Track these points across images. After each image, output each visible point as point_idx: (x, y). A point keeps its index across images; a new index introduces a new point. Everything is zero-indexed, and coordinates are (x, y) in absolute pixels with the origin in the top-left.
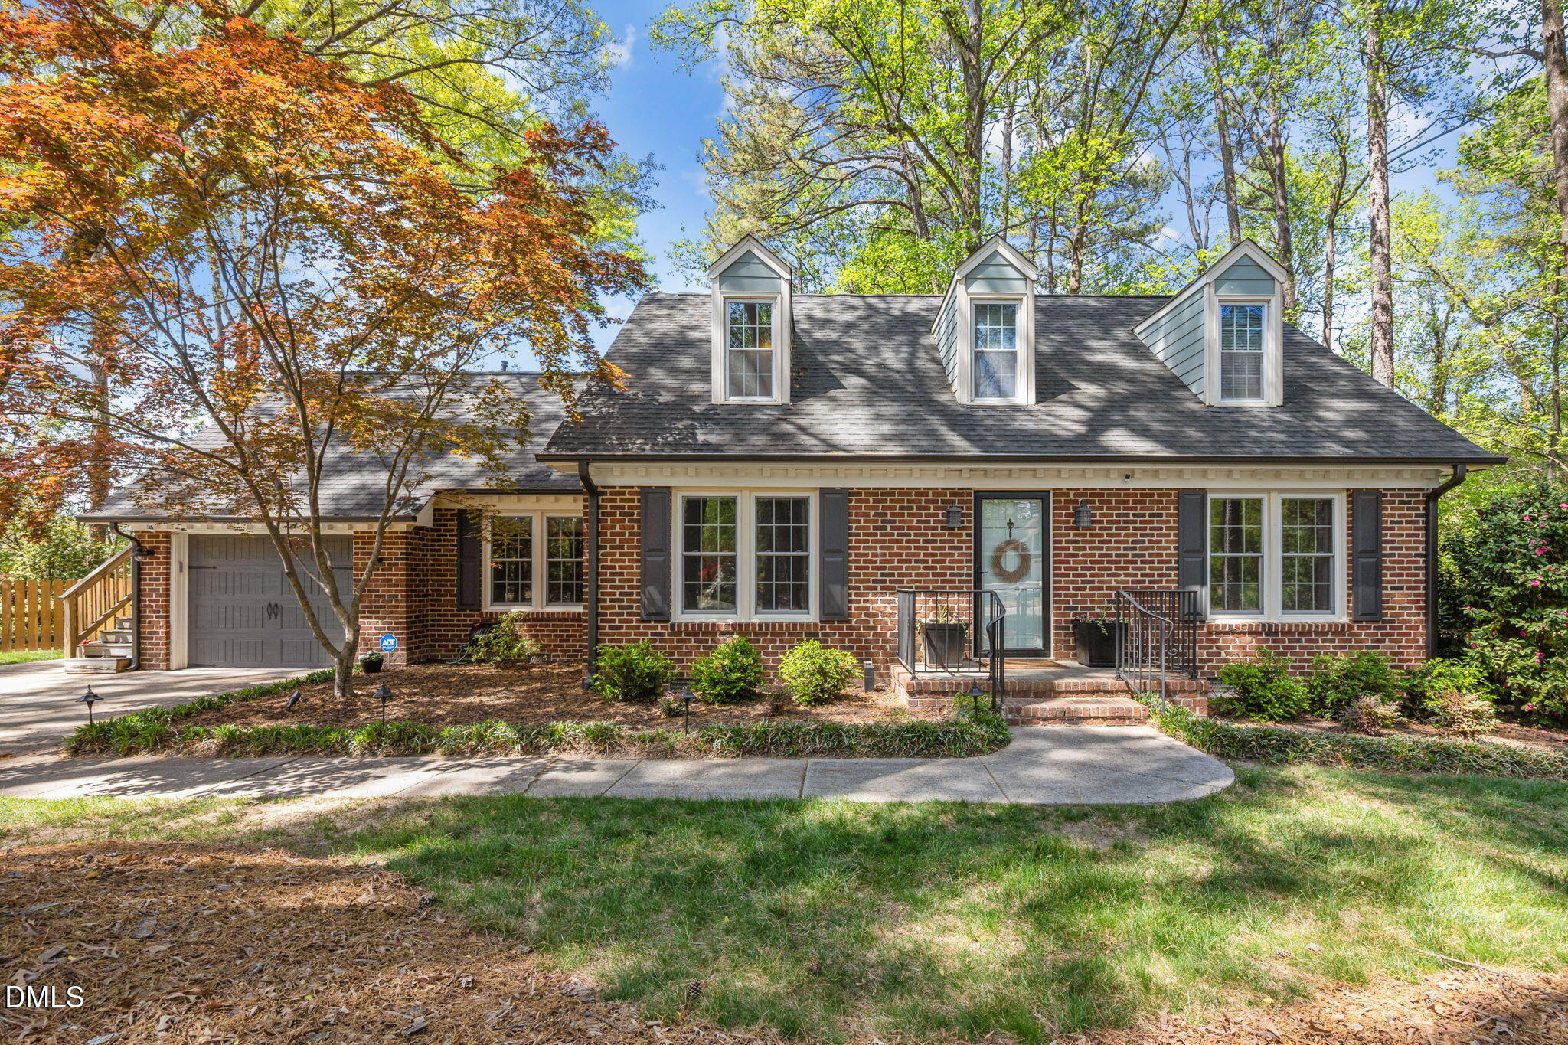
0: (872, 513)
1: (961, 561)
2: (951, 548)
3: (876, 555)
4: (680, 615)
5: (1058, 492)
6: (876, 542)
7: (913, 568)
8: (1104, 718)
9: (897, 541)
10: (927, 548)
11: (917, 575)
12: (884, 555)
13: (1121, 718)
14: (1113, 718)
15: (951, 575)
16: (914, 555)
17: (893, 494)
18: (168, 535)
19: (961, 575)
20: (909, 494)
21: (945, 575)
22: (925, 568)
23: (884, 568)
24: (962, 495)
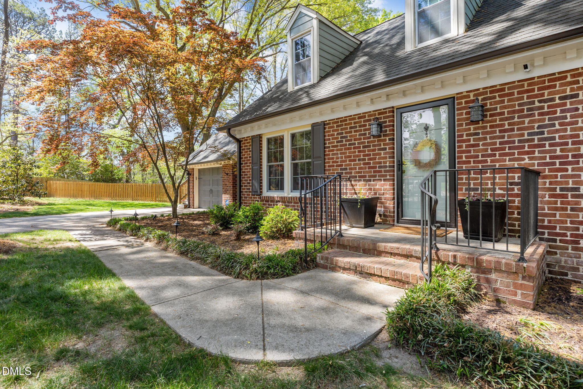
0: (336, 133)
1: (386, 158)
2: (379, 150)
3: (337, 158)
4: (266, 193)
5: (460, 96)
6: (337, 150)
7: (357, 164)
8: (387, 278)
9: (348, 149)
10: (365, 151)
11: (359, 168)
12: (342, 158)
13: (400, 281)
14: (394, 280)
15: (380, 167)
16: (358, 156)
17: (346, 120)
18: (193, 169)
19: (386, 167)
20: (354, 119)
21: (376, 167)
22: (364, 164)
23: (342, 165)
24: (386, 113)
